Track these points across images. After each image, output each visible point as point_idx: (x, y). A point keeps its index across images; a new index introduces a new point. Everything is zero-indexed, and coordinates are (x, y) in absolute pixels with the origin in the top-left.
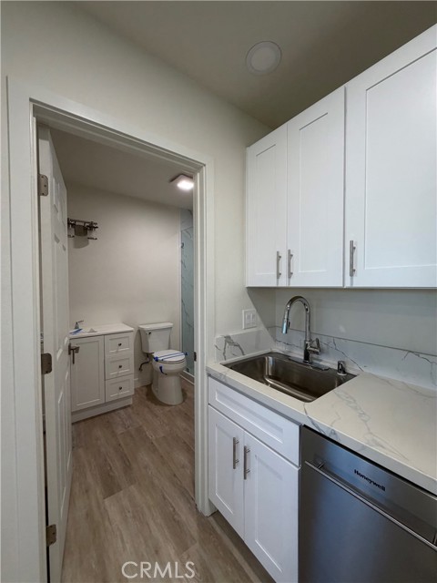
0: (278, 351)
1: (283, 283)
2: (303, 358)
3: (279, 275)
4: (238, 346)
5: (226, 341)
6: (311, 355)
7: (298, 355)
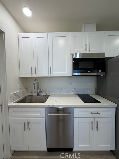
0: (29, 95)
1: (33, 76)
2: (37, 95)
3: (32, 73)
4: (18, 96)
5: (14, 95)
6: (39, 94)
7: (36, 94)
